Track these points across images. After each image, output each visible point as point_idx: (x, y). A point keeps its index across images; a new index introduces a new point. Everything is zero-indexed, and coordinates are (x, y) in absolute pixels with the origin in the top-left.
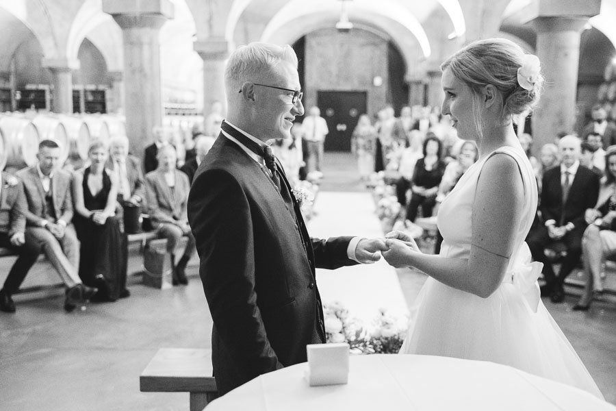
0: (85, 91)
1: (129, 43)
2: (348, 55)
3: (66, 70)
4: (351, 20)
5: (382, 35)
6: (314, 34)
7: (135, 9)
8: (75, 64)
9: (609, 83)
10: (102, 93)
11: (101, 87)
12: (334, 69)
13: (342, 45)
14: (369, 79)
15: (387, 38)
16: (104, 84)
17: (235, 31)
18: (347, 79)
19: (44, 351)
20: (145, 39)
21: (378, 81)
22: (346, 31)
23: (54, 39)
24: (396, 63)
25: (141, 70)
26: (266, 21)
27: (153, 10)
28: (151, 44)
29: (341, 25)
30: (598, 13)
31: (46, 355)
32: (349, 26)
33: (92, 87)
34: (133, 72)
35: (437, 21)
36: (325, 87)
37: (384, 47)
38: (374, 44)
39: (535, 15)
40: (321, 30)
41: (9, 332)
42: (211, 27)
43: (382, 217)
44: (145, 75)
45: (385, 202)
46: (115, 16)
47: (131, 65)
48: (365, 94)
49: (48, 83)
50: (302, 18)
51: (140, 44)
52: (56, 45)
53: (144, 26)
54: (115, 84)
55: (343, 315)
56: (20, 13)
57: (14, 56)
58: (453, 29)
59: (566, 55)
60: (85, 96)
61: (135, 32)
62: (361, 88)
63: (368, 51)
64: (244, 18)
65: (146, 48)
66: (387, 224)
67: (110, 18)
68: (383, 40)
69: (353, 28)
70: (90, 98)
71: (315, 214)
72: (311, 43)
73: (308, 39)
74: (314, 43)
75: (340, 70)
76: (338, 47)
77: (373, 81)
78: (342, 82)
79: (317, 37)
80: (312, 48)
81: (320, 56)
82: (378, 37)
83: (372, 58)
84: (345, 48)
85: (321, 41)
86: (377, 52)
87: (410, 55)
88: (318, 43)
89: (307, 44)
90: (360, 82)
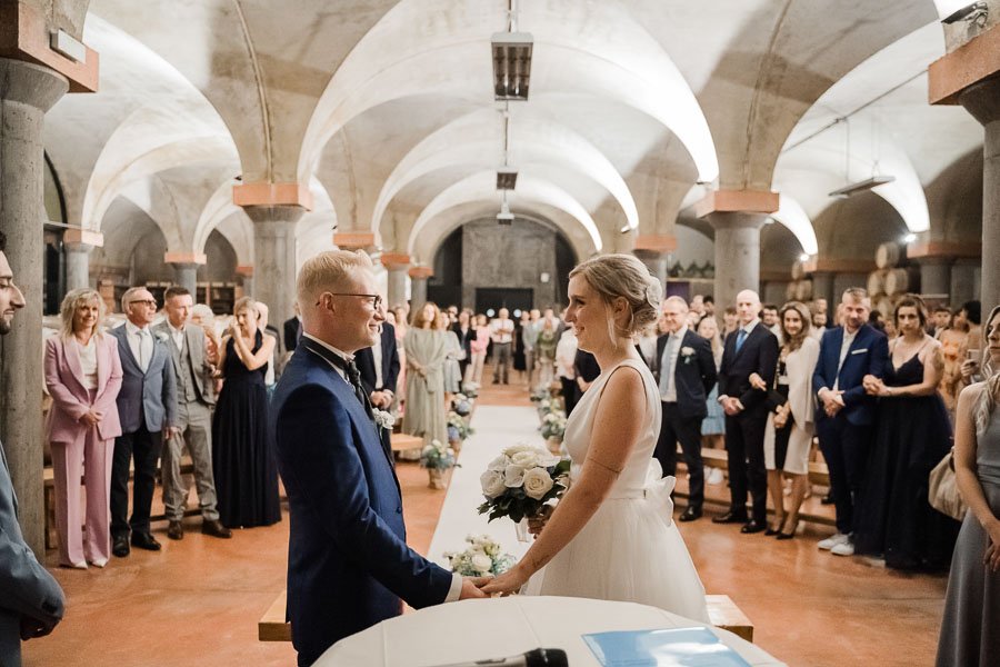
0: (212, 289)
1: (263, 238)
2: (510, 248)
3: (192, 265)
4: (512, 211)
5: (550, 227)
6: (473, 224)
7: (270, 199)
8: (201, 259)
9: (797, 281)
10: (231, 291)
11: (230, 285)
12: (495, 264)
13: (503, 238)
14: (535, 276)
15: (555, 230)
16: (232, 281)
17: (382, 222)
18: (509, 275)
19: (151, 592)
20: (280, 233)
21: (545, 278)
22: (508, 222)
23: (180, 231)
24: (565, 256)
25: (274, 267)
26: (418, 211)
27: (289, 202)
28: (285, 238)
29: (500, 216)
30: (777, 210)
31: (155, 597)
32: (511, 216)
33: (220, 285)
34: (265, 270)
35: (608, 212)
36: (485, 283)
37: (552, 240)
38: (539, 236)
39: (711, 210)
40: (480, 220)
41: (115, 569)
42: (354, 217)
43: (546, 436)
44: (278, 272)
45: (551, 417)
46: (247, 208)
47: (263, 261)
48: (531, 291)
49: (170, 281)
50: (459, 206)
51: (274, 239)
52: (181, 237)
53: (279, 219)
54: (246, 281)
55: (493, 552)
56: (144, 204)
57: (135, 249)
58: (626, 222)
59: (746, 253)
60: (212, 293)
61: (269, 225)
62: (527, 286)
63: (533, 243)
64: (393, 207)
65: (280, 243)
66: (554, 442)
67: (241, 209)
68: (550, 231)
69: (516, 219)
70: (217, 297)
71: (470, 431)
72: (469, 235)
73: (465, 230)
74: (472, 234)
75: (502, 265)
76: (499, 239)
77: (539, 278)
78: (504, 278)
79: (476, 229)
80: (470, 240)
81: (479, 249)
82: (545, 227)
83: (538, 252)
84: (507, 240)
85: (480, 233)
86: (544, 245)
87: (580, 249)
88: (477, 235)
89: (465, 236)
90: (525, 280)
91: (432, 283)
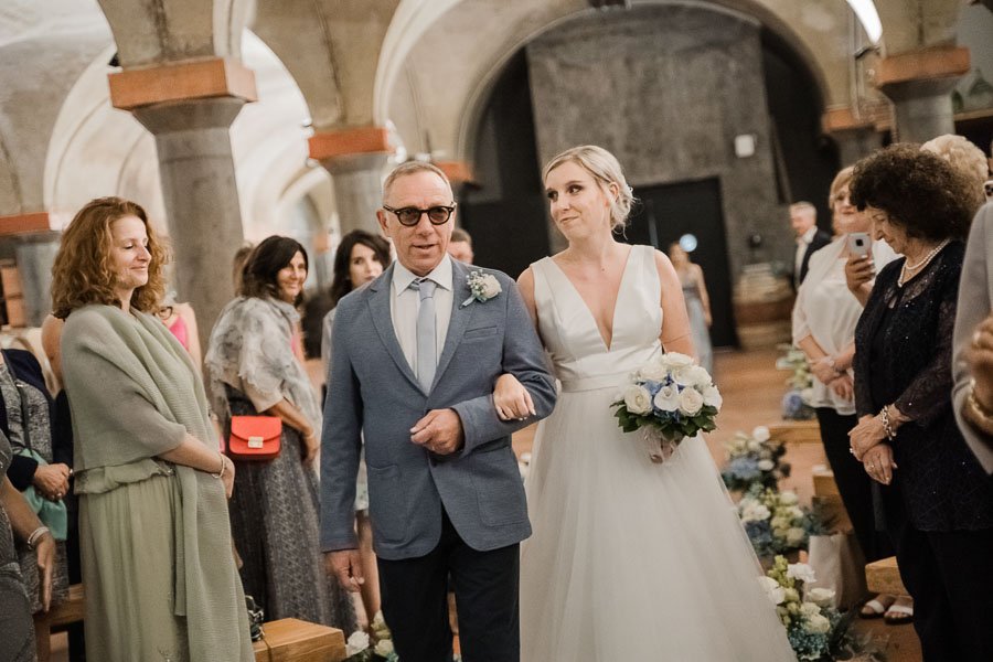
2: (649, 86)
6: (550, 41)
13: (628, 62)
14: (719, 141)
15: (756, 22)
18: (658, 152)
21: (745, 145)
37: (751, 49)
38: (723, 46)
48: (713, 183)
62: (703, 173)
63: (704, 66)
68: (746, 25)
72: (546, 66)
73: (533, 58)
74: (551, 65)
75: (633, 131)
76: (619, 64)
77: (732, 147)
78: (644, 162)
79: (558, 50)
80: (547, 80)
81: (573, 100)
82: (730, 20)
83: (721, 84)
84: (639, 67)
85: (566, 58)
86: (733, 65)
87: (827, 57)
88: (564, 66)
89: (534, 72)
90: (695, 158)
91: (473, 199)
